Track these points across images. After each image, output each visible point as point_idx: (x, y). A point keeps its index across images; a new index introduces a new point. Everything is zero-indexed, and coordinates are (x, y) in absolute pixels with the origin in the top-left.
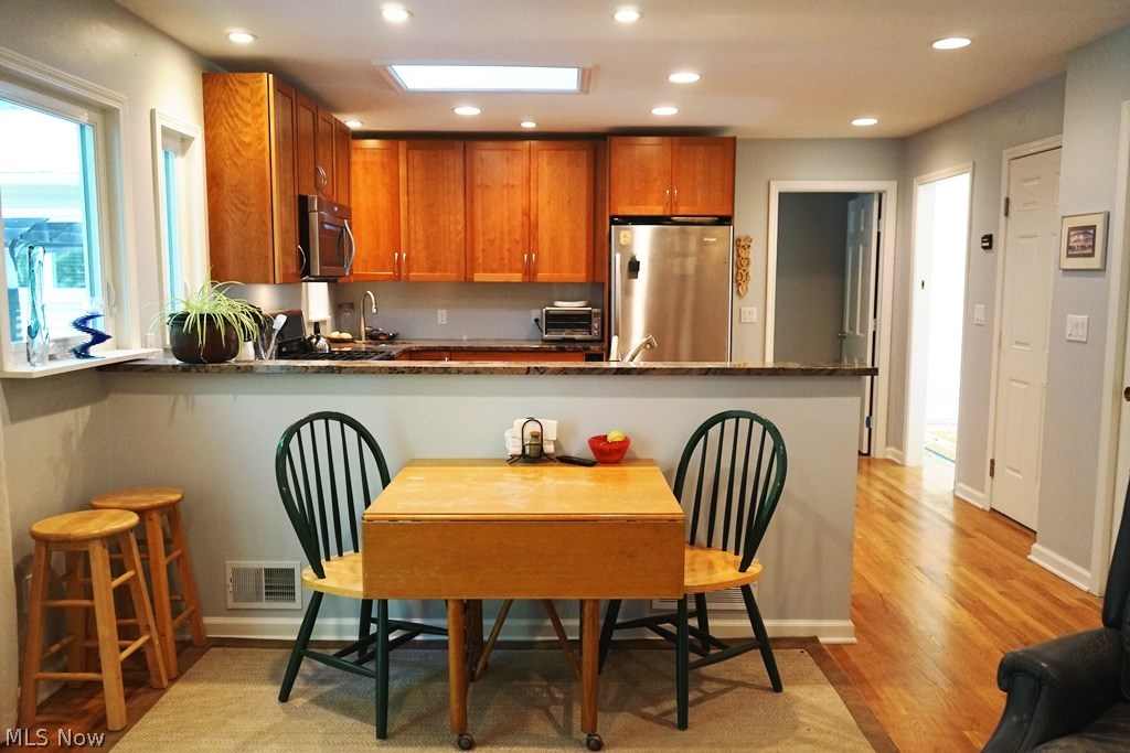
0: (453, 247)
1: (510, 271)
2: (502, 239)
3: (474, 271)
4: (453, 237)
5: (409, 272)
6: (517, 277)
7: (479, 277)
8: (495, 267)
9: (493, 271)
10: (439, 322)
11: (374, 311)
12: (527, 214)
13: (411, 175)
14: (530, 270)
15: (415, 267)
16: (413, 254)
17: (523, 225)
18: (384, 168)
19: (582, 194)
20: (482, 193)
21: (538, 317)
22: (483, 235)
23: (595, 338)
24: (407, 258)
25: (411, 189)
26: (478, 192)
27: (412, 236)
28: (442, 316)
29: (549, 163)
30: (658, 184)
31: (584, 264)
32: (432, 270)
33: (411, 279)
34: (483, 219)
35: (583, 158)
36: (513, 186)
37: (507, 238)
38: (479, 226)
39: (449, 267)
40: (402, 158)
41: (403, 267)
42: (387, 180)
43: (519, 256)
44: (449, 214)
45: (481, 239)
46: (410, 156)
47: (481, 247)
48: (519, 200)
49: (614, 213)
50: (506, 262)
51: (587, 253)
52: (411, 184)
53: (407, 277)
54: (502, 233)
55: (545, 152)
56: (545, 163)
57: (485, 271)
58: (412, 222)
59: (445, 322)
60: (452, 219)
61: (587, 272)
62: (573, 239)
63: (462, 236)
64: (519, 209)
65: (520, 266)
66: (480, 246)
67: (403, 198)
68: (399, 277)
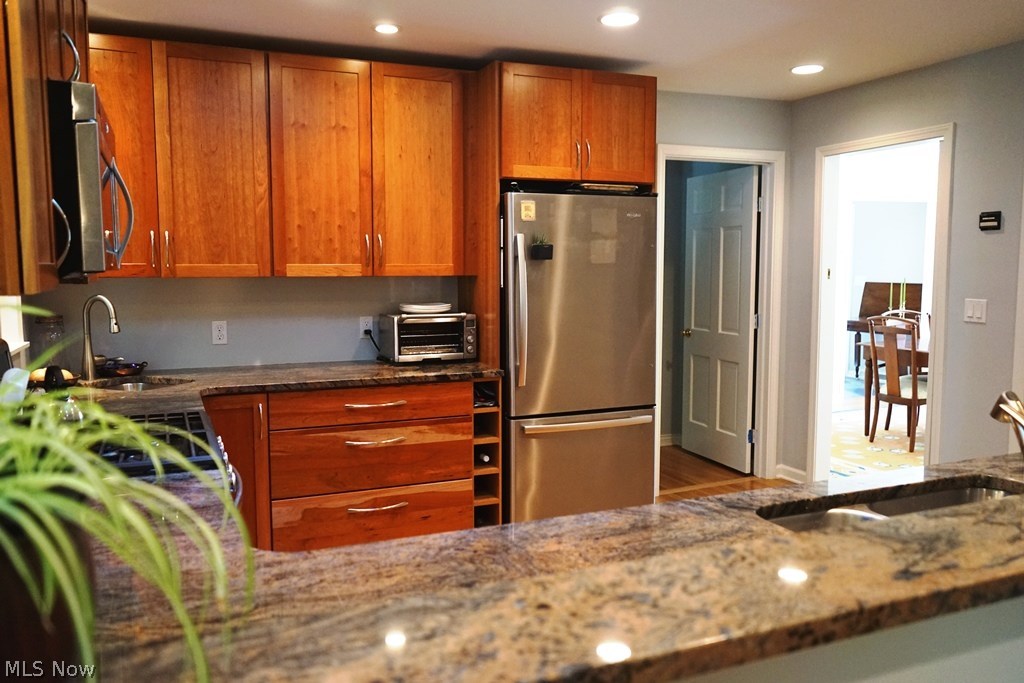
0: (251, 223)
1: (344, 260)
2: (329, 210)
3: (285, 260)
4: (250, 204)
5: (175, 263)
6: (355, 270)
7: (294, 269)
8: (318, 253)
9: (317, 261)
10: (215, 341)
11: (115, 328)
12: (368, 174)
13: (175, 99)
14: (373, 258)
15: (186, 254)
16: (182, 231)
17: (361, 190)
18: (124, 85)
19: (447, 146)
20: (297, 139)
21: (370, 327)
22: (300, 202)
23: (467, 356)
24: (172, 238)
25: (176, 124)
26: (290, 134)
27: (180, 201)
28: (219, 331)
29: (400, 96)
30: (564, 135)
31: (450, 250)
32: (216, 258)
33: (179, 274)
34: (299, 178)
35: (448, 94)
36: (344, 128)
37: (337, 209)
38: (292, 191)
39: (244, 254)
40: (158, 71)
41: (166, 254)
42: (131, 105)
43: (356, 237)
44: (242, 169)
45: (296, 208)
46: (174, 69)
47: (297, 222)
48: (353, 151)
49: (506, 174)
50: (337, 245)
51: (456, 234)
52: (174, 116)
53: (173, 271)
54: (330, 200)
55: (393, 79)
56: (393, 97)
57: (303, 260)
58: (179, 179)
59: (224, 341)
60: (248, 175)
61: (456, 260)
62: (435, 211)
63: (264, 204)
64: (355, 165)
65: (357, 253)
66: (294, 220)
67: (162, 139)
68: (158, 270)
